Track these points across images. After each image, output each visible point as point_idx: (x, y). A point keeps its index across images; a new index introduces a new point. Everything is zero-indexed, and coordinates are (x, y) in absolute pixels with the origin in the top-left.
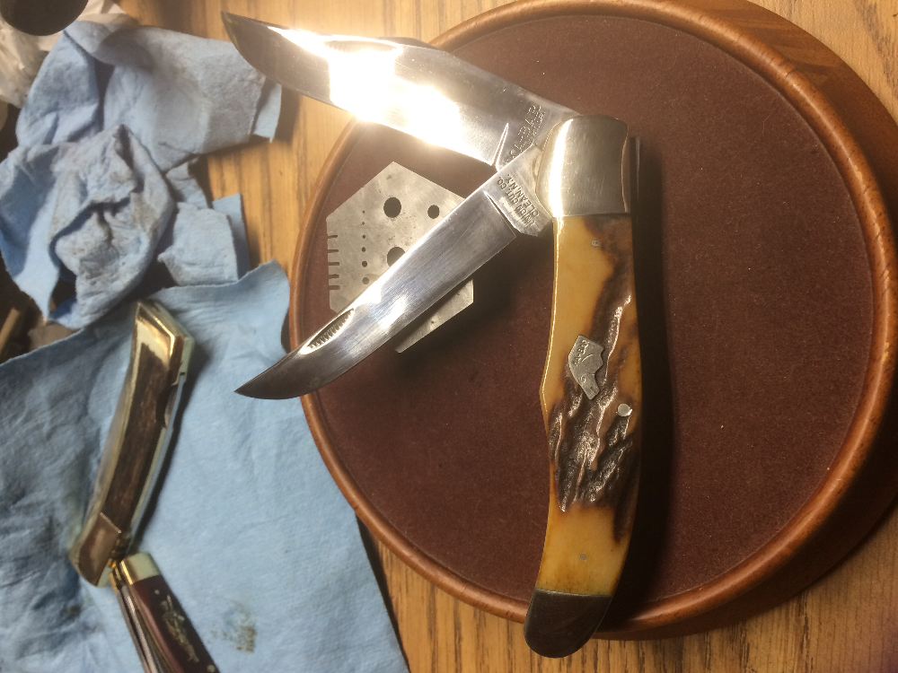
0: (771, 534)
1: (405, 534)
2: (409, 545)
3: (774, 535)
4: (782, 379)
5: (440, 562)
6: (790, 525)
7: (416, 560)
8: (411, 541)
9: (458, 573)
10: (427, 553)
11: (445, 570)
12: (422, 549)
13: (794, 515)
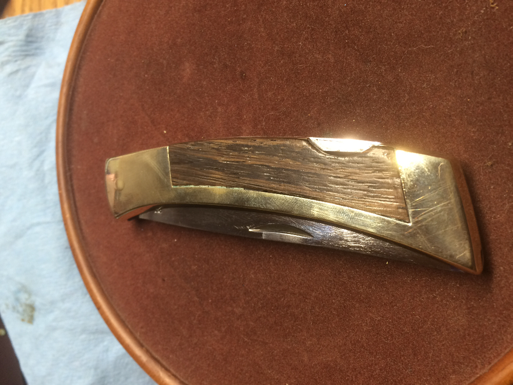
0: (470, 377)
1: (138, 335)
2: (141, 346)
3: (473, 379)
4: (495, 218)
5: (164, 363)
6: (491, 370)
7: (144, 358)
8: (142, 342)
9: (177, 375)
10: (154, 354)
11: (167, 370)
12: (151, 350)
13: (496, 361)
